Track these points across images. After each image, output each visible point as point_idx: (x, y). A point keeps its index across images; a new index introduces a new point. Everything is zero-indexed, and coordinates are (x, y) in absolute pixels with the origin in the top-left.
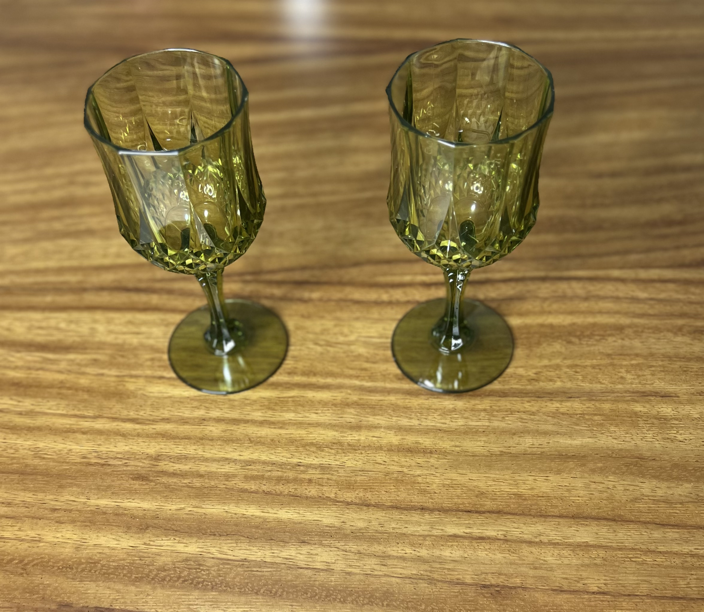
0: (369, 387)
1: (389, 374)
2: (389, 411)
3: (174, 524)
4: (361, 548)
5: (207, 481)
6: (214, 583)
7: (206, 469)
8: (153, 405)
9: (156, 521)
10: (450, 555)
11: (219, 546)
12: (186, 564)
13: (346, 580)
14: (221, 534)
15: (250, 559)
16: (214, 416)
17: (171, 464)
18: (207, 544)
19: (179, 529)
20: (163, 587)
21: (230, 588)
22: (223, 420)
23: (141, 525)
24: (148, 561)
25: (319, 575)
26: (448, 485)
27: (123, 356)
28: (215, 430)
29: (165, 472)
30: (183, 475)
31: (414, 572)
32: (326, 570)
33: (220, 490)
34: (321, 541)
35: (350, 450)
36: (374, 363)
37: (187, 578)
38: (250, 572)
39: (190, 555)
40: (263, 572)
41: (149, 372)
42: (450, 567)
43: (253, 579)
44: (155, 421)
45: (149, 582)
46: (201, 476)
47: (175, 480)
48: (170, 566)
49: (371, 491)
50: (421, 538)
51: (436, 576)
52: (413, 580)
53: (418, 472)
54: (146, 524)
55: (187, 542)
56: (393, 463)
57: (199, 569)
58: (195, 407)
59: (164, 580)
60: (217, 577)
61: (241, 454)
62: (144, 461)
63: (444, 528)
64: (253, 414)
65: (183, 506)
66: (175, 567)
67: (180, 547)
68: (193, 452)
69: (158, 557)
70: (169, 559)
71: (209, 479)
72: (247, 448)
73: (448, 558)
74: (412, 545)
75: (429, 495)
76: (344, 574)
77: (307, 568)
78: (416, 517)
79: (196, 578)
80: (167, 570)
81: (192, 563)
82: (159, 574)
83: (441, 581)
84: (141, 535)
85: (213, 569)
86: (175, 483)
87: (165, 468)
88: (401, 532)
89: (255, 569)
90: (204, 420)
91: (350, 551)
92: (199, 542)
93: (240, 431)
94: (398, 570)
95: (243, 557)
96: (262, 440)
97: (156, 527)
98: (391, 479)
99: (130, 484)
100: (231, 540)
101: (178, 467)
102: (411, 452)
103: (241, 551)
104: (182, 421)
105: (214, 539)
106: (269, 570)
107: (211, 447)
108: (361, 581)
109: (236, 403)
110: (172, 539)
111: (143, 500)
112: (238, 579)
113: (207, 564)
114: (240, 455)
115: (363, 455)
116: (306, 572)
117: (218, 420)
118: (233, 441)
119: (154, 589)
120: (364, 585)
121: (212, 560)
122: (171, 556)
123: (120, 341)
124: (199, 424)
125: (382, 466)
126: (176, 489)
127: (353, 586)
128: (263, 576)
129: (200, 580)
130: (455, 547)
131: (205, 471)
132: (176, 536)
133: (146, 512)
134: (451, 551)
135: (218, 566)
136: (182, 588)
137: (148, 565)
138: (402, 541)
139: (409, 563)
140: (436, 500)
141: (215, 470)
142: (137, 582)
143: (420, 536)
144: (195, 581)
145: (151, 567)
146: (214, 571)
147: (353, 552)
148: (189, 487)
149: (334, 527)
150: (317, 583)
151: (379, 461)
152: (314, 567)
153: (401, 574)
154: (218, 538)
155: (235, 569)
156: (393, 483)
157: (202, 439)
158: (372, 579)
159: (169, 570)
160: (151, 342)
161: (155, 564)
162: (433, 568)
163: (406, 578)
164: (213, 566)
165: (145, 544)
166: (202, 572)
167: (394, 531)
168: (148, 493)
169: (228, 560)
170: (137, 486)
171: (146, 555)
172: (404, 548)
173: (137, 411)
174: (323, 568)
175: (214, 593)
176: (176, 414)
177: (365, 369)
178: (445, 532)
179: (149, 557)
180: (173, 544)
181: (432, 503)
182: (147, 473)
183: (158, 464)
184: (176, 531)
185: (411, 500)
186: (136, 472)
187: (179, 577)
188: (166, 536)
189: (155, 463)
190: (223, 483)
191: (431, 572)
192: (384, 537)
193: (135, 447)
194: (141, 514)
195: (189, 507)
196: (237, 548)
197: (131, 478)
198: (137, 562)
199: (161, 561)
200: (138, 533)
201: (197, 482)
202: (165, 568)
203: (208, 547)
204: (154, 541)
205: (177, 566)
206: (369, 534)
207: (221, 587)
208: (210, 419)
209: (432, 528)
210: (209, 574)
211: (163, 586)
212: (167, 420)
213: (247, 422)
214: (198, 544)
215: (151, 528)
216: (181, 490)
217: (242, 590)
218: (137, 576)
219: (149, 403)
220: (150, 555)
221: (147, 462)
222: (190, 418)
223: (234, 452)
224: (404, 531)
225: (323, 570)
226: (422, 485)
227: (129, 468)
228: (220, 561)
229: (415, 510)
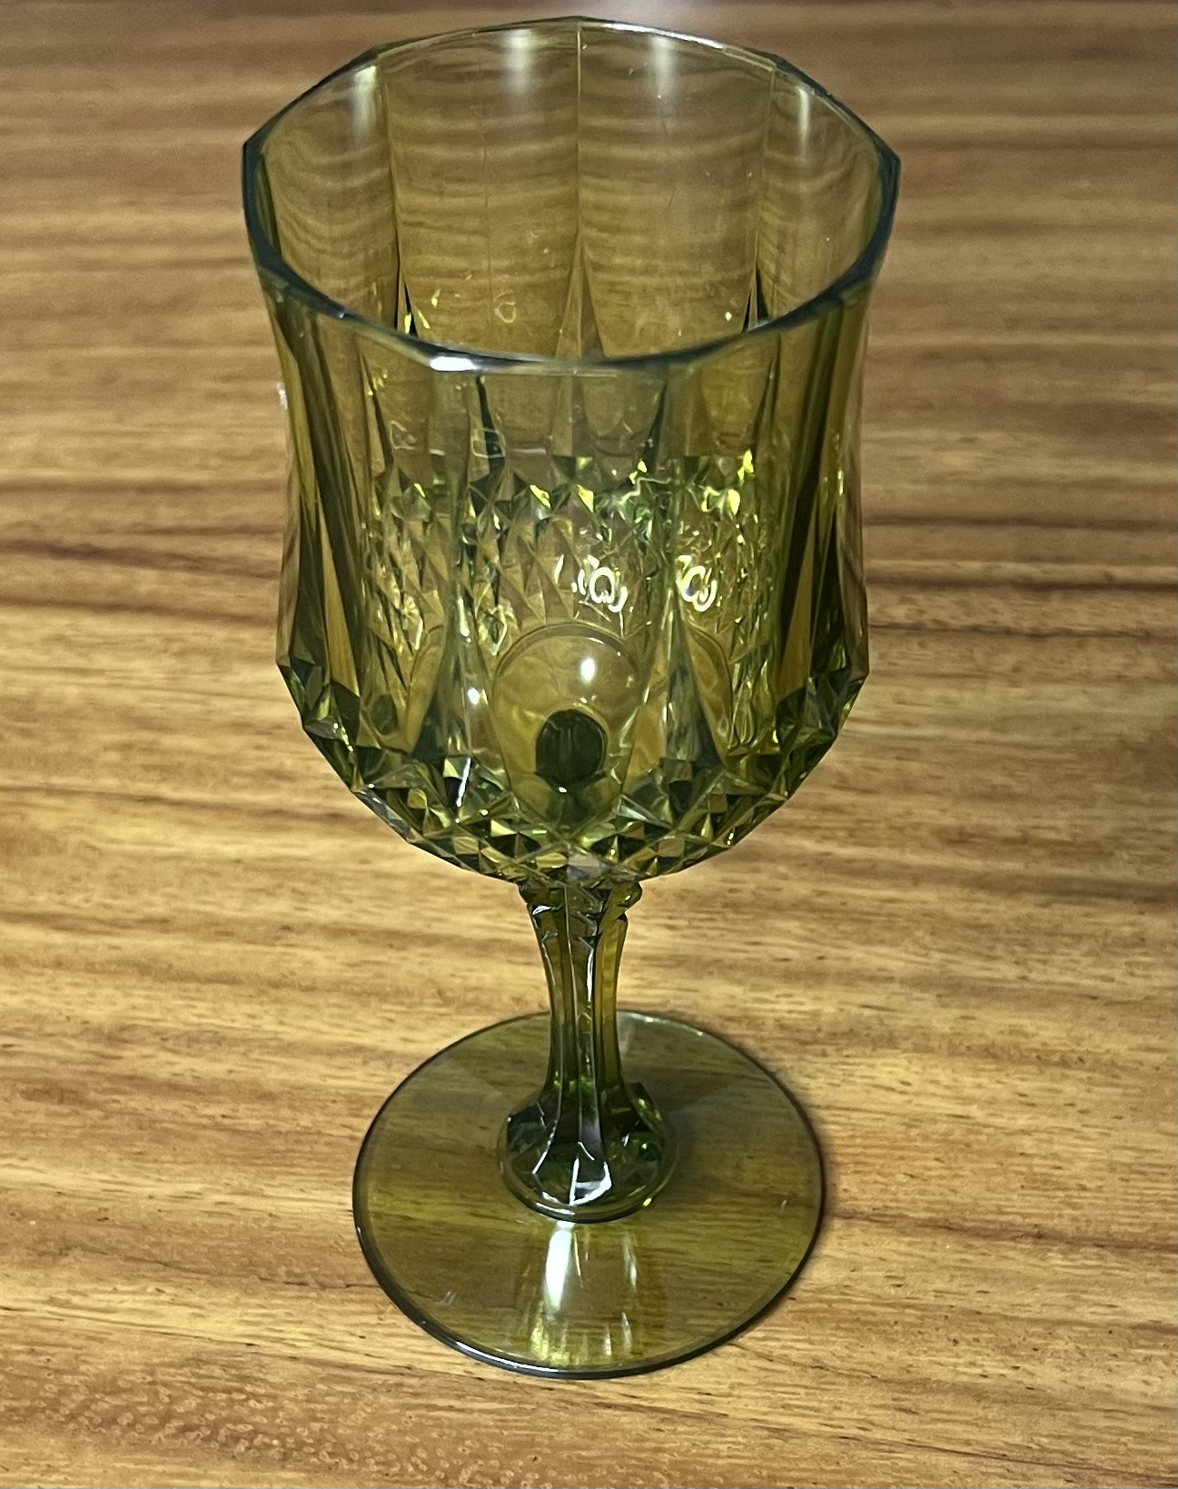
0: (849, 861)
1: (917, 826)
2: (919, 933)
3: (158, 1244)
4: (822, 1352)
5: (286, 1112)
6: (290, 1441)
7: (284, 1075)
8: (116, 876)
9: (98, 1231)
10: (1144, 1388)
11: (316, 1320)
12: (194, 1374)
13: (770, 1455)
14: (327, 1281)
15: (425, 1367)
16: (323, 920)
17: (164, 1056)
18: (274, 1312)
19: (177, 1258)
20: (105, 1446)
21: (351, 1461)
22: (354, 933)
23: (43, 1241)
24: (58, 1358)
25: (674, 1432)
26: (1129, 1165)
27: (26, 734)
28: (323, 960)
29: (142, 1078)
30: (204, 1090)
31: (1018, 1440)
32: (699, 1417)
33: (329, 1144)
34: (685, 1318)
35: (786, 1044)
36: (866, 792)
37: (195, 1420)
38: (422, 1412)
39: (213, 1347)
40: (472, 1411)
41: (110, 783)
42: (1143, 1429)
43: (434, 1435)
44: (118, 925)
45: (56, 1429)
46: (267, 1097)
47: (174, 1105)
48: (137, 1378)
49: (857, 1172)
50: (1039, 1329)
51: (1093, 1456)
52: (1011, 1465)
53: (1023, 1121)
54: (63, 1239)
55: (204, 1302)
56: (932, 1088)
57: (241, 1391)
58: (259, 891)
59: (111, 1421)
60: (304, 1423)
61: (410, 1035)
62: (72, 1042)
63: (1115, 1301)
64: (455, 918)
65: (196, 1187)
66: (153, 1383)
67: (176, 1318)
68: (241, 1023)
69: (95, 1347)
70: (136, 1353)
71: (292, 1107)
72: (430, 1019)
73: (1134, 1399)
74: (1009, 1350)
75: (1061, 1194)
76: (765, 1433)
77: (629, 1408)
78: (1017, 1259)
79: (228, 1420)
80: (125, 1391)
81: (218, 1372)
82: (95, 1401)
83: (1115, 1473)
84: (39, 1273)
85: (291, 1394)
86: (175, 1113)
87: (142, 1067)
88: (966, 1305)
89: (441, 1402)
90: (287, 928)
91: (785, 1360)
92: (247, 1305)
93: (406, 966)
94: (959, 1428)
95: (403, 1359)
96: (485, 998)
97: (94, 1249)
98: (926, 1138)
99: (16, 1113)
100: (362, 1302)
101: (185, 1065)
102: (995, 1057)
103: (393, 1341)
104: (213, 929)
105: (299, 1298)
106: (495, 1406)
107: (308, 1012)
108: (826, 1458)
109: (399, 885)
110: (150, 1289)
111: (56, 1161)
112: (378, 1432)
113: (270, 1378)
114: (406, 1040)
115: (828, 1060)
116: (625, 1419)
117: (336, 932)
118: (382, 996)
119: (75, 1448)
120: (833, 1471)
121: (288, 1364)
122: (142, 1347)
123: (20, 690)
124: (272, 940)
125: (895, 1098)
126: (178, 1135)
127: (794, 1474)
128: (471, 1425)
129: (240, 1427)
130: (1160, 1364)
131: (283, 1083)
132: (164, 1280)
133: (64, 1199)
134: (1150, 1379)
135: (312, 1386)
136: (177, 1452)
137: (57, 1371)
138: (970, 1337)
139: (996, 1408)
140: (1087, 1211)
141: (317, 1081)
142: (14, 1423)
143: (1035, 1322)
144: (222, 1432)
145: (67, 1379)
146: (294, 1400)
147: (795, 1364)
148: (219, 1128)
149: (731, 1274)
150: (666, 1457)
151: (885, 1079)
152: (656, 1404)
153: (968, 1443)
154: (313, 1294)
155: (371, 1397)
156: (934, 1150)
157: (276, 985)
158: (864, 1454)
159: (131, 1390)
160: (127, 697)
161: (83, 1368)
162: (1083, 1427)
163: (988, 1456)
164: (293, 1386)
165: (51, 1301)
166: (252, 1403)
167: (940, 1301)
168: (77, 1143)
169: (346, 1367)
170: (40, 1119)
171: (52, 1338)
172: (979, 1359)
173: (61, 893)
174: (688, 1409)
175: (290, 1475)
176: (193, 906)
177: (837, 809)
178: (1125, 1313)
179: (64, 1346)
180: (153, 1307)
181: (1075, 1219)
182: (81, 1079)
183: (119, 1053)
184: (166, 1264)
185: (999, 1207)
186: (39, 1075)
187: (166, 1418)
188: (130, 1279)
189: (111, 1051)
190: (340, 1120)
191: (1075, 1440)
192: (908, 1319)
193: (44, 1001)
194: (47, 1207)
195: (219, 1191)
196: (380, 1330)
197: (23, 1092)
198: (21, 1358)
199: (103, 1361)
200: (32, 1265)
201: (251, 1117)
202: (120, 1383)
203: (276, 1323)
204: (84, 1294)
205: (160, 1377)
206: (854, 1307)
207: (315, 1454)
208: (308, 927)
209: (1074, 1298)
210: (275, 1410)
211: (105, 1441)
212: (163, 925)
213: (432, 941)
214: (239, 1311)
215: (77, 1252)
216: (193, 1138)
217: (395, 1469)
218: (15, 1404)
219: (104, 869)
220: (66, 1339)
221: (81, 1045)
222: (241, 922)
223: (384, 1028)
224: (978, 1302)
225: (686, 1416)
226: (1036, 1161)
227: (18, 1062)
228: (318, 1370)
229: (1014, 1239)
